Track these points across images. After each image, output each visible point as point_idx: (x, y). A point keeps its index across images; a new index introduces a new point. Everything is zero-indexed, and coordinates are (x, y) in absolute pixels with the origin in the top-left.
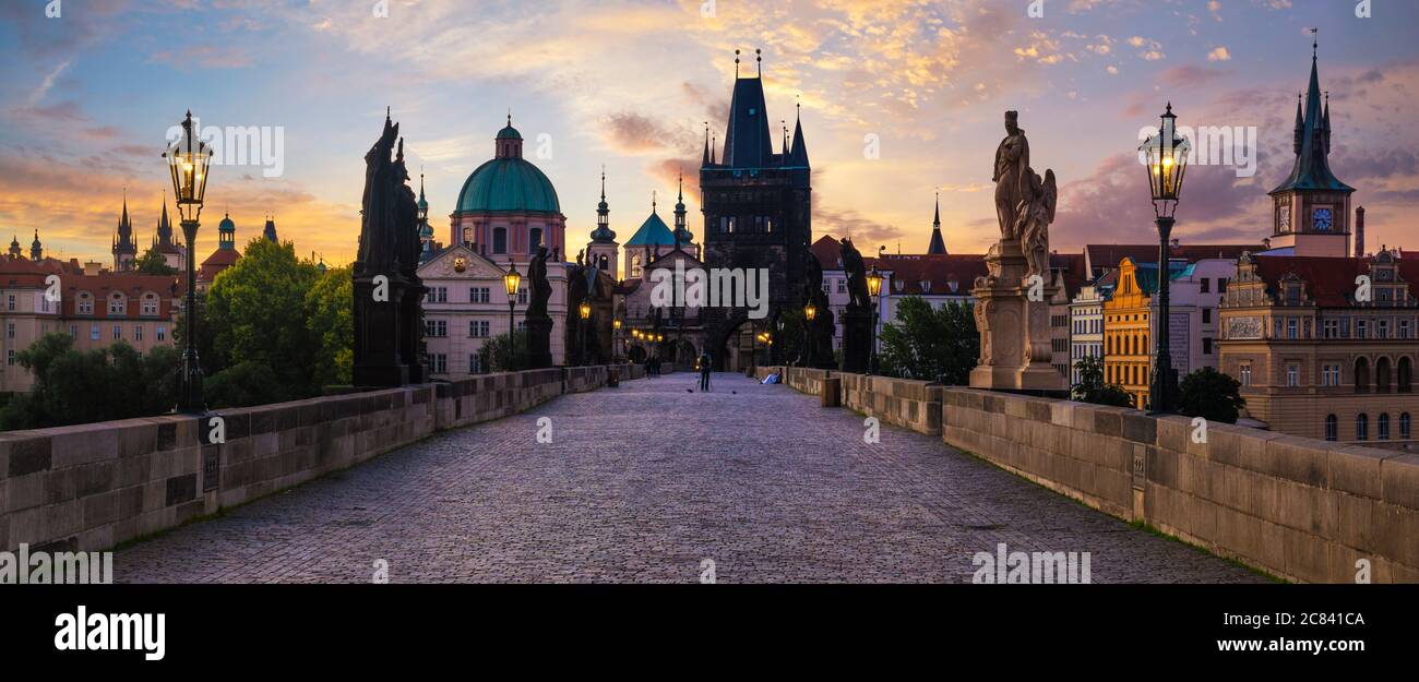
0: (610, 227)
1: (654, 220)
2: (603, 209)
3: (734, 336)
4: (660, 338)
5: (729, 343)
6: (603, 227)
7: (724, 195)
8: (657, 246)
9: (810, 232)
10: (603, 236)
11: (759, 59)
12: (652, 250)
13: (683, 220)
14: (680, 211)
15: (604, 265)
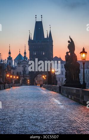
0: (11, 57)
1: (20, 55)
2: (10, 53)
3: (36, 78)
4: (17, 77)
5: (35, 79)
6: (10, 56)
7: (33, 47)
8: (20, 60)
9: (53, 55)
10: (10, 58)
11: (42, 17)
12: (19, 61)
13: (26, 55)
14: (25, 53)
15: (10, 64)
